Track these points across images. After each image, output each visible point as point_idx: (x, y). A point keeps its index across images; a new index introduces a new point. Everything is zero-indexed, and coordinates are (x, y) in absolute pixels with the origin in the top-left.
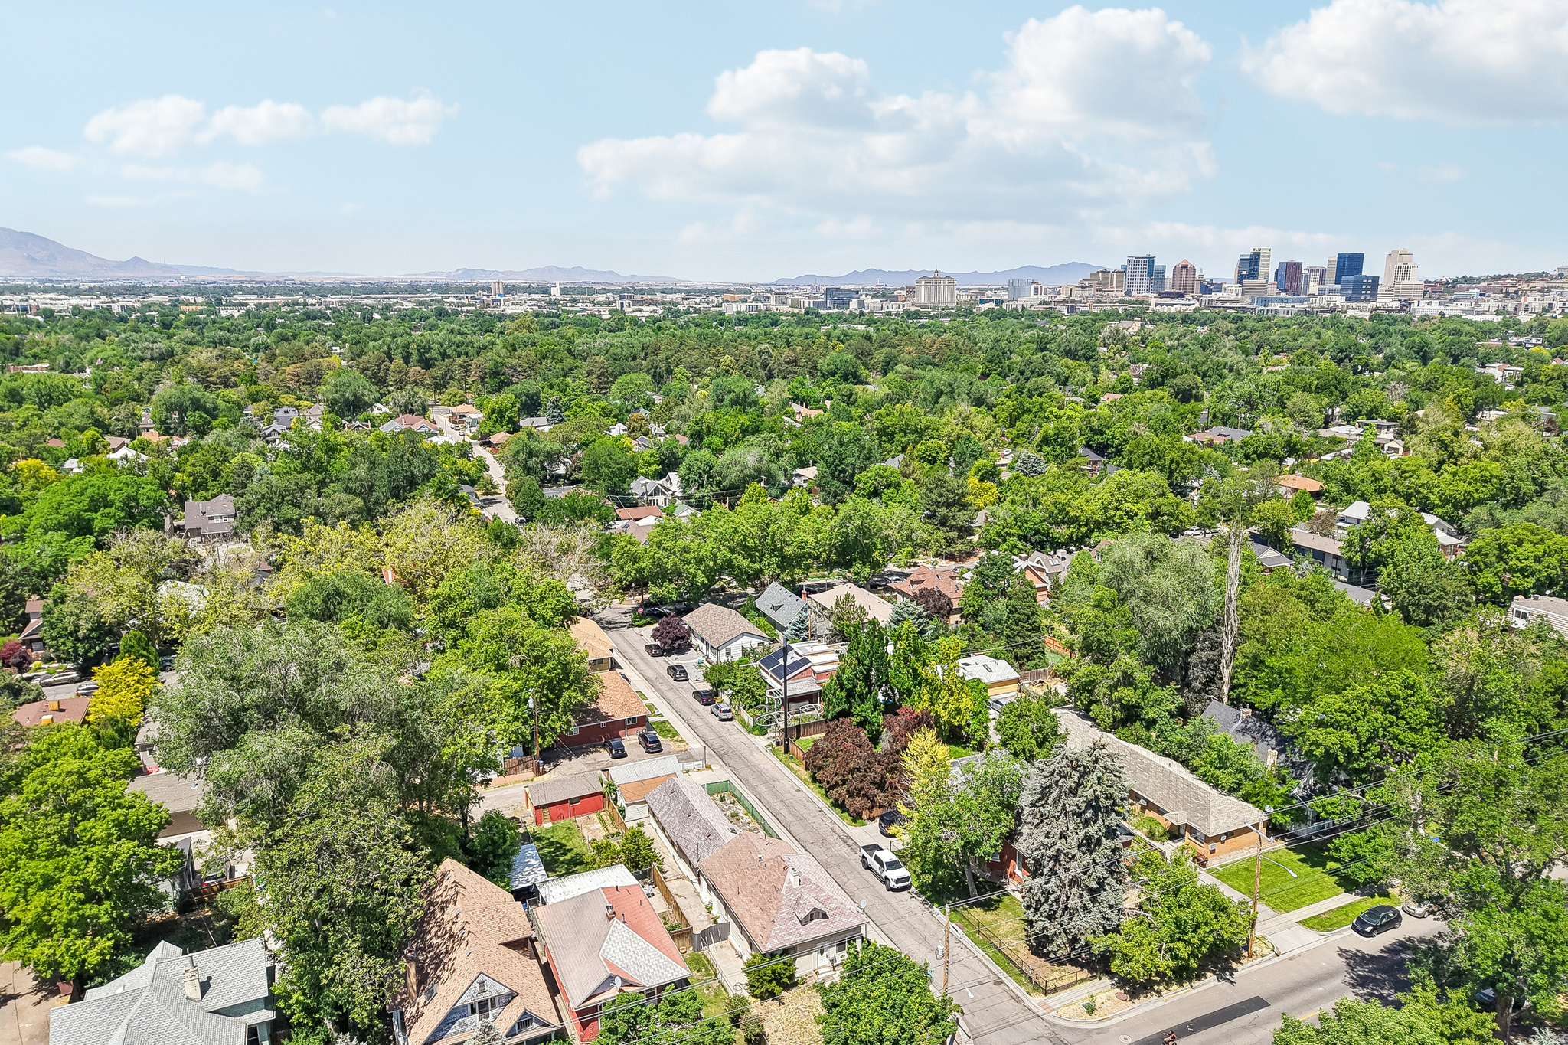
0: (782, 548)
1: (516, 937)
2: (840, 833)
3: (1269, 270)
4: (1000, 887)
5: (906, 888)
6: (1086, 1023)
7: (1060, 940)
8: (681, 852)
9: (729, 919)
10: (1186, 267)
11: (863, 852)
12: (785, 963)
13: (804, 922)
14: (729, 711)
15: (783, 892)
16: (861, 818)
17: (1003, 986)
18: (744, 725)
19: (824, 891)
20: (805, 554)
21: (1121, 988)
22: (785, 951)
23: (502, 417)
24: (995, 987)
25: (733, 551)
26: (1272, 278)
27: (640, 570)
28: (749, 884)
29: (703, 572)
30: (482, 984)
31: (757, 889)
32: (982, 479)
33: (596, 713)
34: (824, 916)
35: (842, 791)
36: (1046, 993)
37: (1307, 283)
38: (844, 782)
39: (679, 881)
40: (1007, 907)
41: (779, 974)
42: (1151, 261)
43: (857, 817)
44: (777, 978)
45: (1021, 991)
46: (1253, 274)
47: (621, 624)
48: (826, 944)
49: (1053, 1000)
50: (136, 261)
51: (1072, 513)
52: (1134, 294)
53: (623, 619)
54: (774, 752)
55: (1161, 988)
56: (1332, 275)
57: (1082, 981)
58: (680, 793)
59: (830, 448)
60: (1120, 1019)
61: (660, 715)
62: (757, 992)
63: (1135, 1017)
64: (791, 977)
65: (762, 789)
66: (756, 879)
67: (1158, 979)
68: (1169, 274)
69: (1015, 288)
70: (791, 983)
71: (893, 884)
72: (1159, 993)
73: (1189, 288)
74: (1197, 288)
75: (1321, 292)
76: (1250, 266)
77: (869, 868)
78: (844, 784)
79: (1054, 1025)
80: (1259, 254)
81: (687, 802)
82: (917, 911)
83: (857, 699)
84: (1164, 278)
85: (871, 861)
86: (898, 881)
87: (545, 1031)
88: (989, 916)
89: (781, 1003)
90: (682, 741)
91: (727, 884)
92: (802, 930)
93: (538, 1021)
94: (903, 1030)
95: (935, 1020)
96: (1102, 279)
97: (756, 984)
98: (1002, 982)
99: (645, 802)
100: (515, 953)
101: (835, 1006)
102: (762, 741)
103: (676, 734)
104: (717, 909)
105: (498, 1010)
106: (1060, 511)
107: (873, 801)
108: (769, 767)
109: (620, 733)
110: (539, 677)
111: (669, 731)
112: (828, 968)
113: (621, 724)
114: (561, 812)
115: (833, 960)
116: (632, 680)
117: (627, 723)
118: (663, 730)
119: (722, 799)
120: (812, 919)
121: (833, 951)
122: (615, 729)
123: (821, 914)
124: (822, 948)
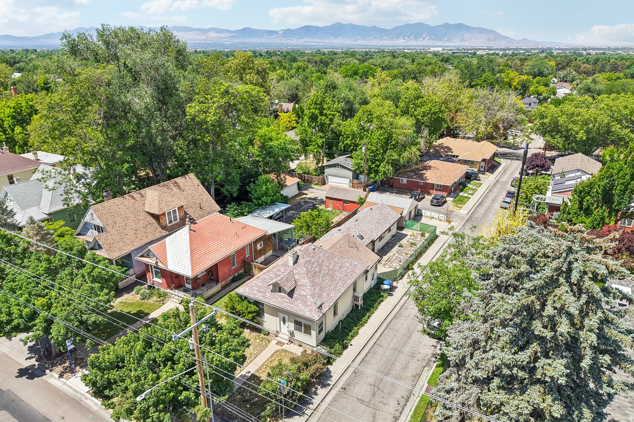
1: (152, 212)
13: (273, 289)
15: (281, 263)
22: (256, 303)
30: (92, 214)
48: (286, 316)
61: (472, 195)
90: (460, 207)
92: (269, 295)
100: (150, 219)
103: (464, 204)
109: (431, 191)
111: (461, 201)
112: (287, 338)
113: (432, 186)
114: (338, 205)
115: (292, 334)
116: (487, 179)
117: (435, 187)
118: (458, 201)
119: (423, 235)
120: (280, 291)
121: (292, 326)
122: (427, 188)
123: (285, 292)
124: (284, 318)
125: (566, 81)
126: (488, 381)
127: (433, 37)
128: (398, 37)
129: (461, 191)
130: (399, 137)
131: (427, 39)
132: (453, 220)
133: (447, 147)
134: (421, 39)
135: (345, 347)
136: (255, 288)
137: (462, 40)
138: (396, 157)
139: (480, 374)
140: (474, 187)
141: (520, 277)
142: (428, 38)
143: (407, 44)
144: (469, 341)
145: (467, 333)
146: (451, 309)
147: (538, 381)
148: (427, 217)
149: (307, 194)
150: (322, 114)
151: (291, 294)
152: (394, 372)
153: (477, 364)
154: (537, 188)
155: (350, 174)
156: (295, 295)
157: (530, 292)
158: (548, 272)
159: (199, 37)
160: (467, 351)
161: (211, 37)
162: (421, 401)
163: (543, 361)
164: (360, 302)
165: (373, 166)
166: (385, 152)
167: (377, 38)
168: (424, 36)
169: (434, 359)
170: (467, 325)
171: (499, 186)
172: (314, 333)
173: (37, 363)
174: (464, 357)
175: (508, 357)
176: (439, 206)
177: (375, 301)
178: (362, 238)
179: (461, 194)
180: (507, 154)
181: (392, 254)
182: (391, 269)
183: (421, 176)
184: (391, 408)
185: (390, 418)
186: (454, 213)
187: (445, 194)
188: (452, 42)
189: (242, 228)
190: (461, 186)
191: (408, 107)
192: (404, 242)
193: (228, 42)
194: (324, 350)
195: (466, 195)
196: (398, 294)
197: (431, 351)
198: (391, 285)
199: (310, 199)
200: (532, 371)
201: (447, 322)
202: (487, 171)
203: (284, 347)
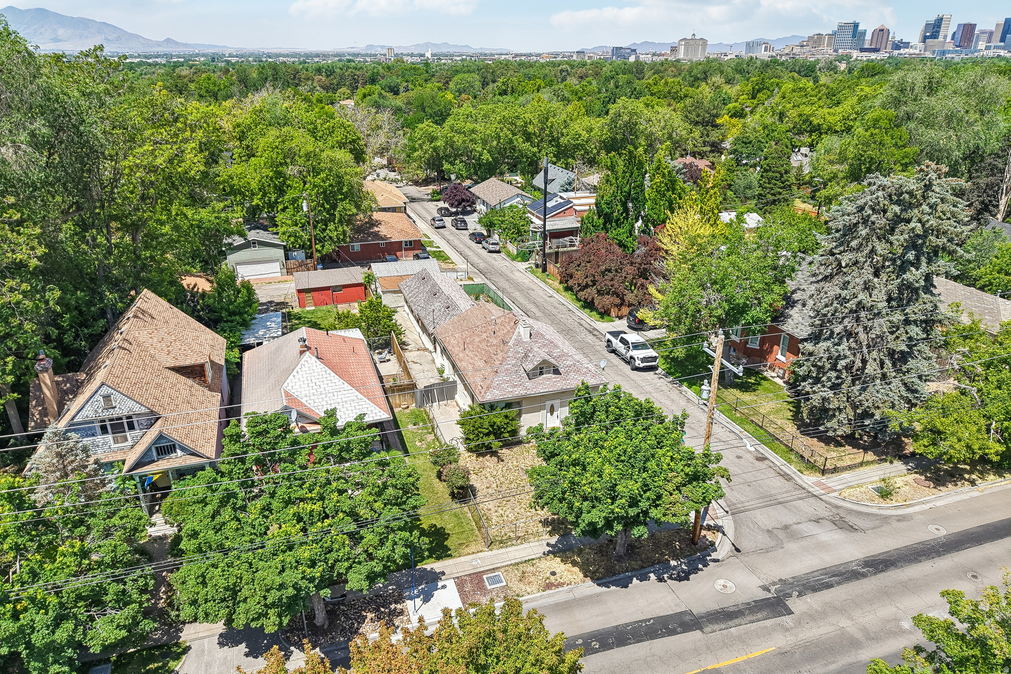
0: (559, 139)
1: (188, 363)
2: (587, 326)
3: (949, 30)
4: (758, 373)
5: (653, 369)
6: (880, 508)
7: (843, 415)
8: (424, 328)
9: (457, 379)
10: (882, 30)
11: (609, 336)
12: (506, 417)
13: (531, 375)
14: (497, 244)
15: (510, 344)
16: (609, 315)
17: (767, 462)
18: (509, 254)
19: (558, 347)
20: (579, 145)
21: (921, 474)
22: (508, 405)
24: (757, 463)
25: (514, 134)
26: (949, 39)
27: (435, 149)
28: (477, 339)
29: (489, 152)
30: (107, 398)
31: (484, 344)
32: (731, 117)
33: (377, 235)
34: (556, 372)
35: (591, 292)
36: (823, 472)
37: (977, 41)
38: (594, 283)
39: (418, 352)
40: (767, 390)
41: (499, 428)
42: (856, 25)
43: (604, 314)
44: (496, 432)
45: (791, 469)
46: (935, 36)
47: (423, 200)
48: (556, 403)
49: (832, 481)
50: (168, 41)
51: (815, 122)
52: (840, 51)
53: (426, 197)
54: (532, 272)
55: (974, 477)
56: (998, 36)
57: (868, 463)
58: (430, 278)
59: (607, 91)
60: (926, 507)
61: (438, 247)
62: (473, 444)
63: (945, 506)
64: (514, 433)
65: (517, 295)
66: (484, 336)
67: (968, 467)
68: (868, 37)
69: (750, 46)
70: (513, 441)
71: (638, 363)
72: (973, 483)
73: (883, 45)
74: (889, 46)
75: (987, 48)
76: (933, 30)
77: (614, 351)
78: (594, 284)
79: (837, 507)
80: (942, 19)
81: (435, 285)
82: (665, 388)
83: (614, 224)
84: (864, 40)
85: (616, 343)
86: (644, 360)
87: (194, 461)
88: (747, 397)
89: (500, 460)
90: (452, 263)
91: (455, 342)
92: (529, 384)
93: (183, 449)
94: (646, 488)
95: (695, 478)
96: (817, 40)
97: (471, 437)
98: (765, 459)
99: (400, 292)
100: (183, 379)
101: (553, 455)
102: (523, 266)
103: (449, 259)
104: (449, 372)
105: (137, 432)
106: (804, 122)
107: (623, 300)
108: (526, 281)
109: (398, 253)
110: (315, 186)
111: (442, 257)
113: (399, 246)
114: (323, 297)
117: (404, 245)
118: (437, 256)
120: (541, 374)
121: (565, 412)
124: (552, 407)
156: (561, 371)
189: (345, 342)
195: (434, 249)
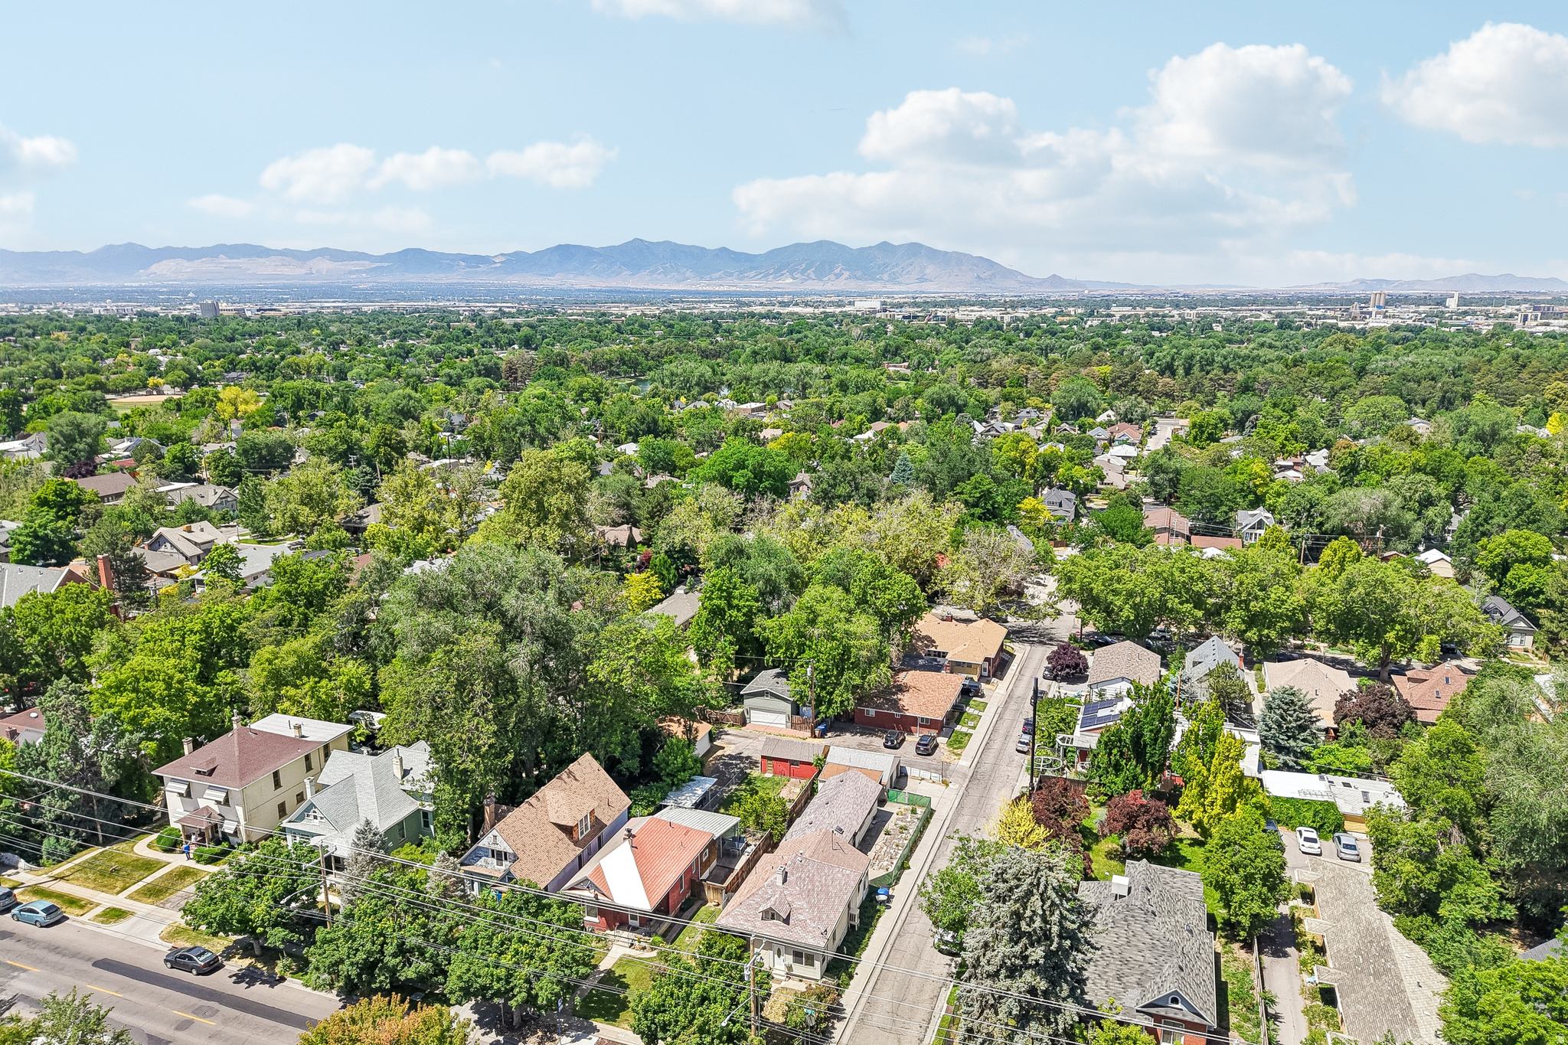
1: (563, 823)
15: (766, 884)
19: (801, 901)
22: (740, 936)
23: (1203, 432)
30: (495, 837)
48: (781, 948)
61: (973, 728)
65: (965, 819)
90: (958, 755)
103: (962, 747)
109: (913, 728)
111: (960, 742)
112: (783, 973)
113: (914, 721)
114: (782, 767)
115: (790, 968)
116: (995, 692)
117: (919, 721)
118: (955, 741)
119: (914, 812)
120: (773, 918)
121: (790, 959)
122: (908, 724)
123: (779, 917)
124: (779, 950)
125: (1130, 421)
126: (996, 974)
127: (858, 273)
128: (778, 272)
129: (958, 722)
130: (861, 652)
131: (844, 277)
132: (951, 779)
133: (927, 638)
134: (832, 277)
135: (851, 977)
136: (740, 917)
137: (922, 279)
138: (858, 681)
139: (991, 969)
140: (976, 712)
141: (1011, 890)
142: (847, 274)
143: (801, 288)
144: (981, 944)
145: (979, 937)
146: (964, 919)
147: (1030, 966)
148: (914, 778)
149: (723, 748)
150: (730, 606)
151: (787, 921)
152: (910, 998)
153: (989, 961)
154: (1063, 720)
155: (788, 707)
156: (791, 921)
157: (1016, 901)
158: (1025, 887)
159: (287, 271)
160: (981, 952)
161: (318, 271)
162: (942, 1021)
163: (1030, 950)
164: (857, 922)
165: (823, 694)
166: (841, 673)
167: (731, 275)
168: (837, 271)
169: (950, 979)
170: (979, 930)
171: (1012, 706)
172: (817, 964)
173: (501, 1038)
174: (978, 957)
175: (1007, 950)
176: (929, 755)
177: (872, 918)
178: (841, 831)
179: (958, 728)
180: (1023, 631)
181: (878, 847)
182: (883, 872)
183: (895, 704)
184: (914, 1032)
185: (915, 1042)
186: (951, 767)
187: (934, 733)
188: (899, 283)
189: (686, 834)
190: (956, 714)
191: (865, 593)
192: (890, 825)
193: (366, 283)
194: (831, 982)
195: (964, 729)
196: (896, 904)
197: (946, 970)
198: (887, 894)
199: (731, 757)
200: (1025, 958)
201: (961, 931)
202: (994, 676)
203: (783, 984)
